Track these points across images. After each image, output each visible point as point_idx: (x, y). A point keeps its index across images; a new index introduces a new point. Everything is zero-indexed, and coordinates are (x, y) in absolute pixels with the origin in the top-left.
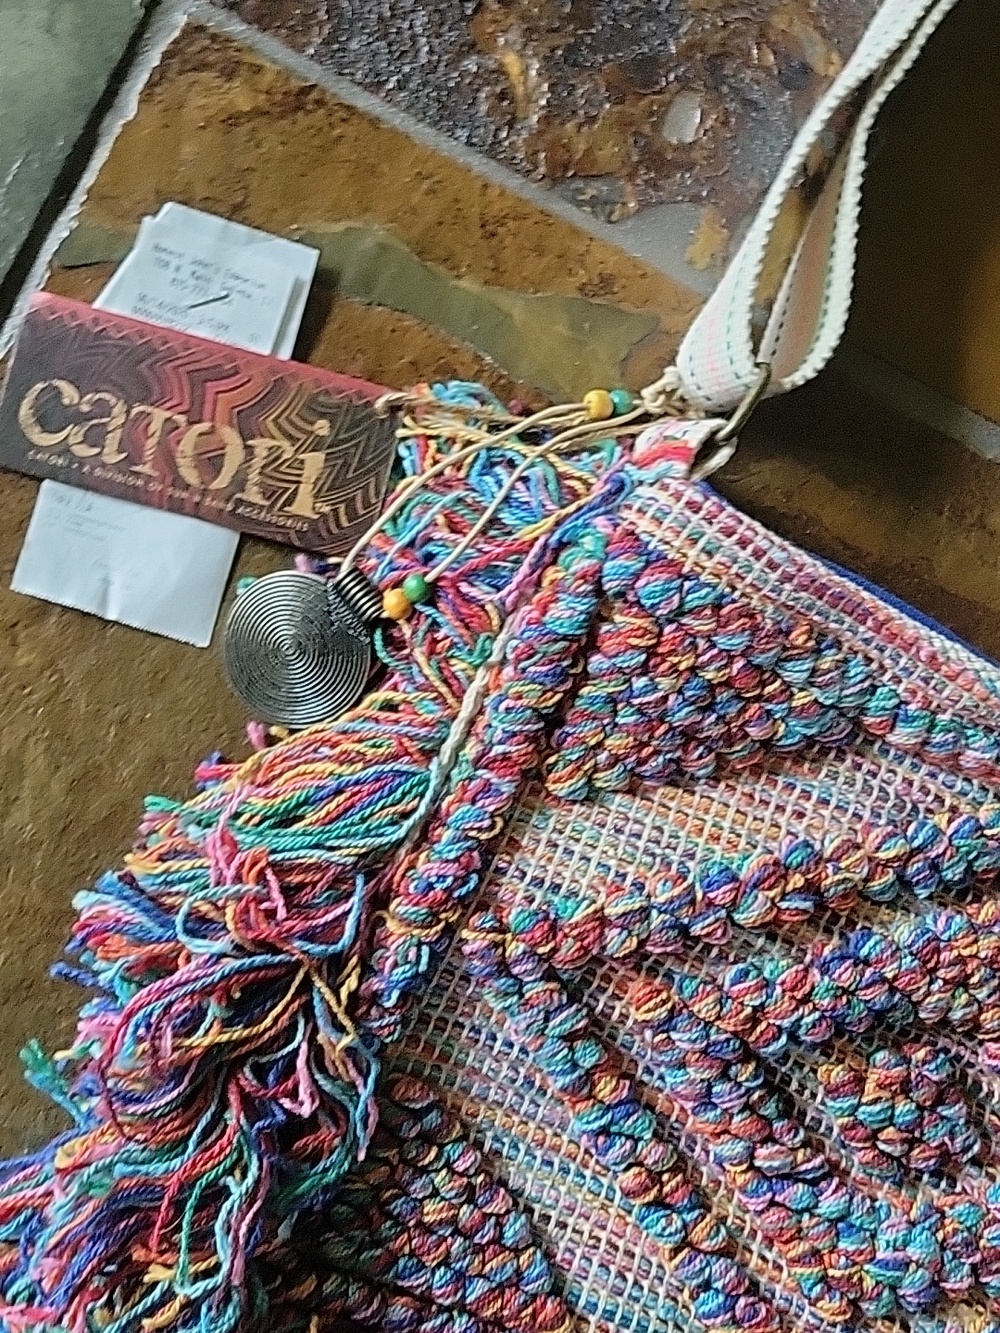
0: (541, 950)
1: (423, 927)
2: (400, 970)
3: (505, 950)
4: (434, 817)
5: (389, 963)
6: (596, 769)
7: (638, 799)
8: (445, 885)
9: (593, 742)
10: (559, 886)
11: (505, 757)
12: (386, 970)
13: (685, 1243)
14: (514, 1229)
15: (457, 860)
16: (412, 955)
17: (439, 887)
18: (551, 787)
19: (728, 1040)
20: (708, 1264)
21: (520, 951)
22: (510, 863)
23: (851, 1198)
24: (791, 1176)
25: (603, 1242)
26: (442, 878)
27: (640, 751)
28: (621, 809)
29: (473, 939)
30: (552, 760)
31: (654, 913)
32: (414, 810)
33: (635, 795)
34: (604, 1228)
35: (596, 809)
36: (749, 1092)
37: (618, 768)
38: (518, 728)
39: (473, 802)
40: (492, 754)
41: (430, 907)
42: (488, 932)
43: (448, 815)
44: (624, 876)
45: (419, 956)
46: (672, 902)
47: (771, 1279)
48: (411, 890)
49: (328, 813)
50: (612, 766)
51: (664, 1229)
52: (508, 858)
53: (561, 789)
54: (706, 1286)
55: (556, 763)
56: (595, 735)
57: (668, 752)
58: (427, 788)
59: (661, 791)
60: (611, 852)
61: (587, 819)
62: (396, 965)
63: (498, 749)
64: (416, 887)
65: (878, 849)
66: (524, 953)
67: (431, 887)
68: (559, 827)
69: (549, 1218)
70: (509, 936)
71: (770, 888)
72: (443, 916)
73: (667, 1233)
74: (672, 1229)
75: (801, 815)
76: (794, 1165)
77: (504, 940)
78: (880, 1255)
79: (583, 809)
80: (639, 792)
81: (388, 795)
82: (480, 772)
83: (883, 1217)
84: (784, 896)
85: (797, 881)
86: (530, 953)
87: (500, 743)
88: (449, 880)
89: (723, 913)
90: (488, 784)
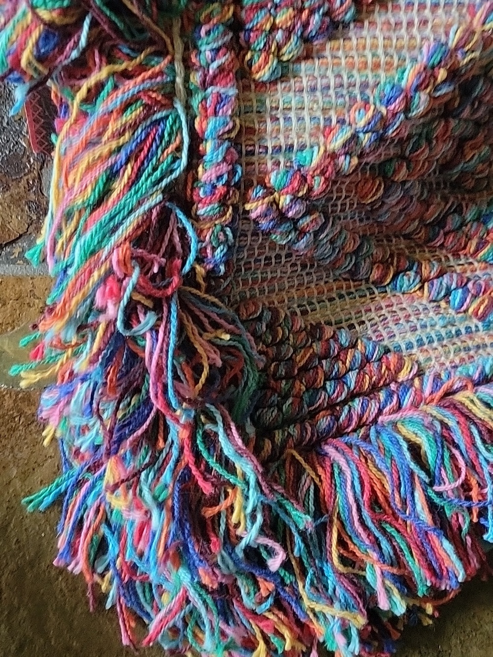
0: (300, 194)
1: (222, 216)
2: (219, 250)
3: (278, 205)
4: (196, 139)
5: (209, 251)
6: (279, 48)
7: (316, 61)
8: (224, 180)
9: (268, 27)
10: (292, 146)
11: (221, 69)
12: (210, 256)
13: (423, 282)
15: (224, 159)
16: (222, 237)
17: (220, 185)
18: (257, 76)
21: (288, 201)
22: (254, 145)
25: (387, 314)
26: (219, 178)
27: (300, 18)
28: (308, 73)
29: (256, 207)
30: (248, 57)
31: (361, 135)
32: (182, 142)
33: (313, 58)
34: (381, 308)
35: (292, 81)
37: (294, 39)
38: (220, 43)
39: (215, 113)
40: (211, 72)
41: (220, 201)
42: (264, 198)
43: (203, 132)
44: (330, 120)
45: (226, 235)
46: (369, 124)
47: (472, 271)
48: (202, 196)
49: (129, 179)
50: (288, 38)
51: (409, 281)
52: (251, 143)
53: (264, 74)
55: (252, 56)
56: (268, 20)
57: (319, 8)
58: (181, 122)
59: (328, 46)
60: (315, 106)
61: (289, 90)
62: (214, 249)
63: (214, 65)
64: (205, 192)
65: (484, 23)
66: (291, 201)
67: (214, 187)
68: (274, 105)
69: (353, 325)
70: (276, 194)
71: (426, 88)
72: (229, 202)
73: (411, 281)
75: (425, 22)
77: (274, 199)
79: (283, 85)
80: (314, 55)
81: (161, 142)
82: (209, 90)
84: (436, 89)
85: (442, 74)
86: (295, 199)
87: (213, 61)
88: (225, 177)
89: (402, 116)
90: (219, 95)
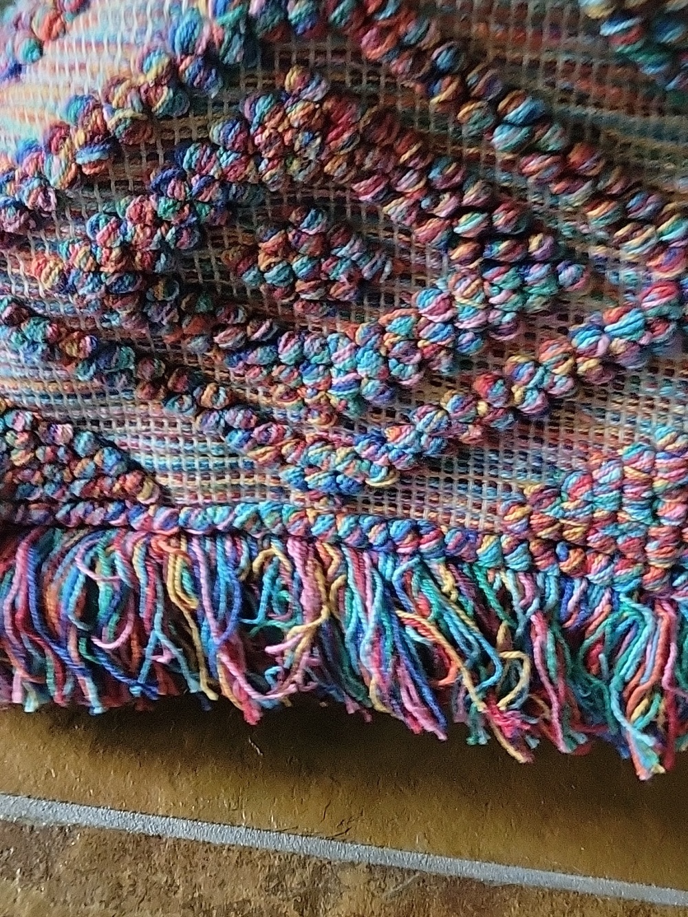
13: (199, 410)
14: (83, 443)
19: (120, 278)
20: (221, 417)
23: (302, 345)
24: (250, 345)
36: (177, 302)
51: (180, 408)
54: (228, 429)
73: (184, 409)
74: (186, 406)
76: (246, 337)
78: (335, 382)
83: (332, 349)
